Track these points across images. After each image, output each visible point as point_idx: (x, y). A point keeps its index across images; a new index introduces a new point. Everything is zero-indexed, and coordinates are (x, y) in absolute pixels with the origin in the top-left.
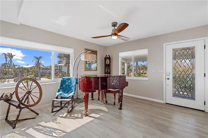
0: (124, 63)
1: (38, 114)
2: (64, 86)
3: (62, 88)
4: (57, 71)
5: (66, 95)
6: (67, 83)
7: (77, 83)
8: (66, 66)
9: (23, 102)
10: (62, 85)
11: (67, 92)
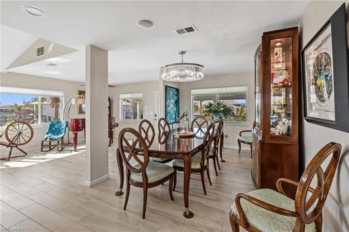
0: (136, 104)
1: (26, 154)
2: (53, 129)
3: (51, 131)
4: (32, 114)
5: (56, 137)
6: (56, 127)
7: (67, 126)
8: (53, 106)
9: (13, 142)
10: (50, 128)
11: (57, 134)
